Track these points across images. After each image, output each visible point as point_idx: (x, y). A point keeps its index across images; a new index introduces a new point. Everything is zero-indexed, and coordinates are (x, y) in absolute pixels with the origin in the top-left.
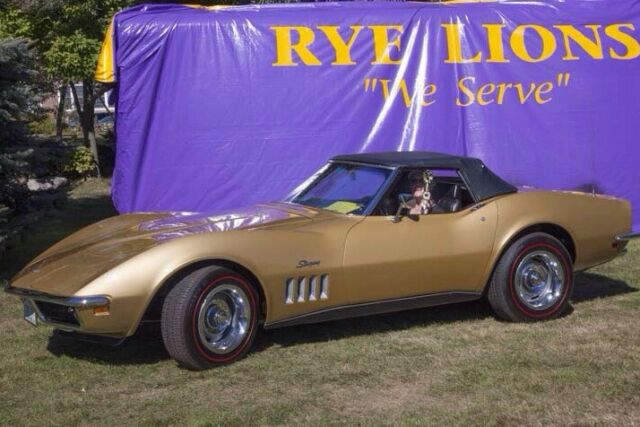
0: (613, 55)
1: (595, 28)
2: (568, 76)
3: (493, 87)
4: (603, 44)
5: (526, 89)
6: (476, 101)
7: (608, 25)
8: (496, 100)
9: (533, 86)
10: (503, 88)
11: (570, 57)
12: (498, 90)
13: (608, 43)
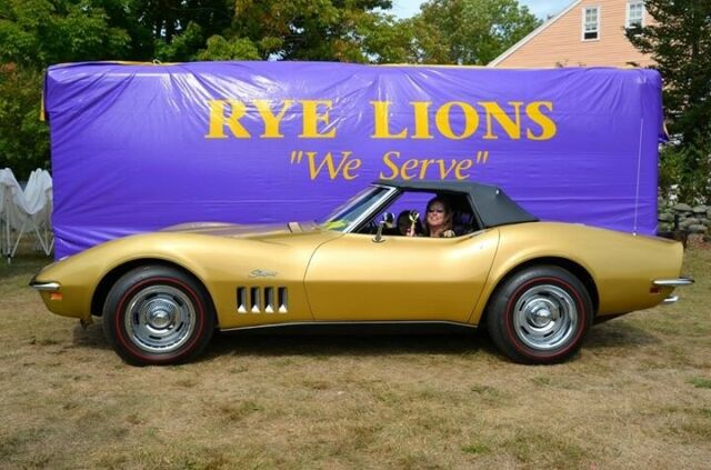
0: (530, 136)
1: (517, 105)
2: (486, 153)
3: (416, 161)
4: (522, 123)
5: (447, 165)
6: (399, 175)
7: (530, 102)
8: (418, 176)
9: (454, 162)
10: (425, 163)
11: (489, 136)
12: (420, 165)
13: (527, 123)
